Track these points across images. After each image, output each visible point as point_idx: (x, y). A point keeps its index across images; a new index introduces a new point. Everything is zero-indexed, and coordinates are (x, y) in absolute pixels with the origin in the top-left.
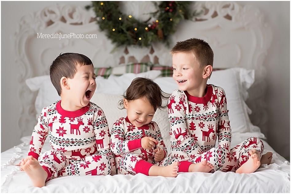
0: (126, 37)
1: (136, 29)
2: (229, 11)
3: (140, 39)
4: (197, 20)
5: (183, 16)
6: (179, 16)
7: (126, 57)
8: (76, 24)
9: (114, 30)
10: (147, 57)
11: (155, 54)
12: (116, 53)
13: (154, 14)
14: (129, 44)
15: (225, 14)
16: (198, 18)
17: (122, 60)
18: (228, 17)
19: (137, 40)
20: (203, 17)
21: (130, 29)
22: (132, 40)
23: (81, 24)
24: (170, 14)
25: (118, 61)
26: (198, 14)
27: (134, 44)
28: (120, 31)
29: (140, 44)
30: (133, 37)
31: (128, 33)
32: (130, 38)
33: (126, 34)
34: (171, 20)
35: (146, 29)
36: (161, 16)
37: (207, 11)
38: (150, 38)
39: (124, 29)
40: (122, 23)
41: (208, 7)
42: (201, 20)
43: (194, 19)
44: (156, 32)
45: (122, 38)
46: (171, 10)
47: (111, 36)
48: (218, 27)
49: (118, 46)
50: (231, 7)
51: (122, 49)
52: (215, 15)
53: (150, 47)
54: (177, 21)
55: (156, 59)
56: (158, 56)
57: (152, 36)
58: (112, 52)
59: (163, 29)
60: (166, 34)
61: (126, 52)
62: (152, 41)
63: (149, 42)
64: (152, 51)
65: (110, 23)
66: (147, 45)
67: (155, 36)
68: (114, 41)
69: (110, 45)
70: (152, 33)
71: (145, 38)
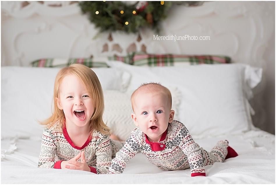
0: (111, 21)
1: (122, 12)
3: (127, 23)
4: (190, 5)
7: (110, 44)
8: (54, 6)
9: (97, 13)
10: (134, 45)
11: (143, 41)
12: (99, 40)
14: (115, 29)
17: (106, 48)
19: (123, 24)
21: (116, 12)
22: (118, 25)
23: (61, 5)
25: (101, 48)
27: (120, 29)
28: (104, 14)
29: (126, 30)
30: (119, 21)
31: (114, 17)
32: (115, 22)
33: (110, 17)
34: (162, 3)
35: (134, 12)
38: (138, 23)
39: (109, 12)
40: (106, 5)
43: (187, 4)
44: (145, 16)
45: (106, 22)
47: (94, 19)
48: (213, 14)
49: (102, 31)
51: (106, 35)
53: (137, 34)
54: (169, 5)
55: (144, 48)
56: (146, 45)
57: (141, 20)
58: (95, 38)
59: (152, 13)
60: (156, 19)
61: (110, 38)
62: (140, 26)
63: (137, 28)
64: (139, 39)
65: (94, 5)
66: (134, 31)
67: (144, 21)
68: (98, 26)
69: (92, 29)
70: (140, 17)
71: (133, 22)
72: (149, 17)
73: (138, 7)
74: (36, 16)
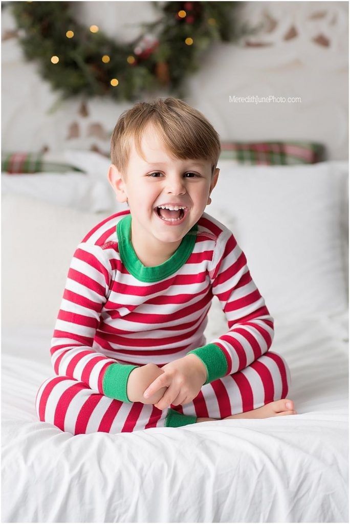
0: (83, 77)
1: (106, 59)
2: (323, 28)
3: (114, 82)
4: (249, 45)
5: (216, 35)
6: (207, 34)
7: (84, 124)
9: (55, 60)
12: (60, 114)
13: (151, 27)
14: (91, 94)
15: (315, 33)
16: (253, 39)
17: (74, 131)
18: (323, 41)
20: (264, 37)
21: (93, 59)
22: (96, 86)
24: (187, 28)
25: (65, 131)
26: (254, 31)
27: (101, 94)
28: (68, 64)
29: (115, 95)
30: (98, 79)
31: (89, 69)
32: (91, 79)
33: (82, 70)
34: (189, 41)
35: (131, 60)
36: (166, 32)
37: (272, 25)
38: (138, 81)
39: (80, 60)
40: (73, 43)
41: (276, 14)
42: (259, 45)
43: (242, 41)
44: (153, 69)
45: (73, 78)
46: (190, 19)
47: (48, 73)
48: (297, 63)
49: (66, 97)
50: (329, 17)
51: (74, 106)
52: (292, 34)
54: (203, 44)
57: (144, 77)
58: (52, 111)
59: (169, 62)
60: (176, 73)
61: (84, 112)
62: (143, 89)
63: (136, 92)
65: (48, 43)
66: (130, 98)
67: (150, 78)
68: (57, 86)
69: (46, 94)
70: (142, 71)
71: (127, 81)
72: (162, 69)
73: (138, 50)
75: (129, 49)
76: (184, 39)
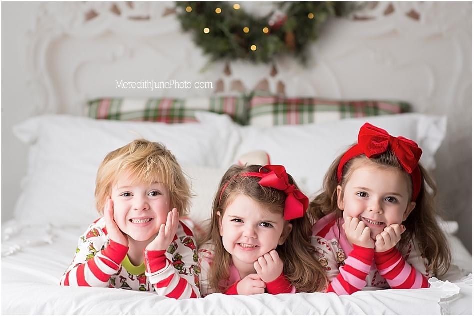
0: (228, 44)
1: (246, 30)
2: (415, 5)
3: (254, 48)
4: (356, 19)
5: (332, 11)
6: (324, 10)
7: (228, 81)
8: (138, 19)
9: (207, 31)
10: (265, 83)
11: (281, 76)
12: (209, 73)
13: (281, 5)
14: (234, 57)
15: (409, 10)
16: (360, 14)
17: (220, 87)
18: (414, 16)
19: (248, 49)
20: (369, 13)
21: (236, 30)
22: (239, 51)
23: (148, 18)
24: (309, 5)
26: (360, 8)
27: (243, 57)
28: (217, 33)
29: (253, 58)
30: (241, 45)
31: (233, 38)
32: (235, 45)
33: (228, 38)
34: (311, 16)
35: (266, 30)
36: (293, 8)
38: (272, 47)
39: (226, 30)
40: (221, 18)
42: (364, 19)
43: (351, 16)
44: (283, 37)
45: (221, 45)
47: (201, 40)
48: (394, 33)
49: (215, 60)
51: (220, 66)
52: (390, 11)
53: (271, 64)
54: (322, 18)
55: (281, 86)
56: (285, 82)
57: (276, 43)
58: (203, 71)
59: (295, 32)
60: (301, 41)
61: (228, 71)
62: (275, 53)
63: (270, 55)
64: (274, 72)
65: (202, 18)
66: (266, 60)
67: (281, 45)
68: (208, 51)
69: (198, 57)
70: (275, 39)
71: (263, 47)
72: (290, 37)
73: (272, 22)
74: (108, 34)
75: (264, 22)
76: (307, 14)
